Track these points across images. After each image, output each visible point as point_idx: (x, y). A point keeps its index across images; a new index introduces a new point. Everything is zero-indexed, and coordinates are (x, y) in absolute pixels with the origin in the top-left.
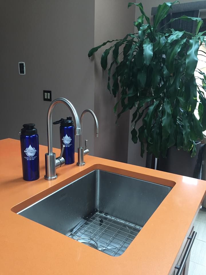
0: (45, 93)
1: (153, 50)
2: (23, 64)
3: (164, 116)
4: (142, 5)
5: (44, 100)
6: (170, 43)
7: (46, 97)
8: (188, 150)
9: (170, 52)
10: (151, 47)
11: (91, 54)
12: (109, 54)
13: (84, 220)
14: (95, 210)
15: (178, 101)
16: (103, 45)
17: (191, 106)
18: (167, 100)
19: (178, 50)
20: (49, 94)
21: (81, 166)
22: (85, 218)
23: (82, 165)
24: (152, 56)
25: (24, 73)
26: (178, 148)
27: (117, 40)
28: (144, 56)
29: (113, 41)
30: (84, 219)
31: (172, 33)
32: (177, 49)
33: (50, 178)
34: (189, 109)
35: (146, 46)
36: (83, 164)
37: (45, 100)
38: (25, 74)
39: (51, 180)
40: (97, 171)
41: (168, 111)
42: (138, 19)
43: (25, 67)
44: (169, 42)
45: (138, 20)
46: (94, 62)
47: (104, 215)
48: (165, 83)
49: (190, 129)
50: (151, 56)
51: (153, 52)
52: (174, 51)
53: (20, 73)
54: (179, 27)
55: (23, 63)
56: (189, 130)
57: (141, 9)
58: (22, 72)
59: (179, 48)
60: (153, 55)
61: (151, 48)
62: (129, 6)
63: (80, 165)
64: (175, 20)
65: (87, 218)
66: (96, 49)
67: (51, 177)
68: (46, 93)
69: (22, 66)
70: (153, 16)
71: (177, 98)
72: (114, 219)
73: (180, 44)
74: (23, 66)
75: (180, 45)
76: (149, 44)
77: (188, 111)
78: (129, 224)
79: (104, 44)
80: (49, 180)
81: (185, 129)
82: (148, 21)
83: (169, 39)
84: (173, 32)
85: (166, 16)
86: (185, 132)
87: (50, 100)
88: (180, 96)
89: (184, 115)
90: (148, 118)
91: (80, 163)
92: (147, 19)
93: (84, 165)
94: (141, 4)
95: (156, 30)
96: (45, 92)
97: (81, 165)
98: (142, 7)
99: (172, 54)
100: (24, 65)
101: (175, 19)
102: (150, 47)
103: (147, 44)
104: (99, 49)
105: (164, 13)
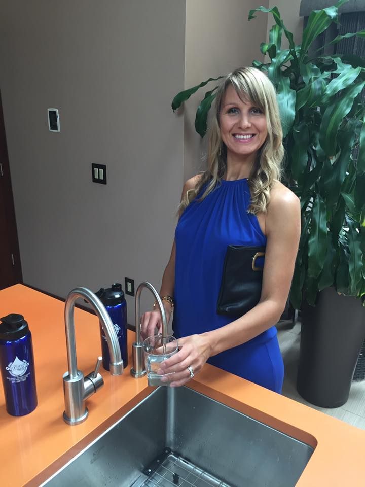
0: (95, 169)
1: (296, 105)
2: (55, 112)
3: (314, 236)
4: (277, 10)
5: (93, 181)
6: (330, 96)
7: (96, 177)
8: (358, 295)
9: (330, 113)
10: (293, 99)
11: (178, 103)
12: (211, 107)
13: (143, 476)
14: (167, 451)
15: (342, 202)
16: (201, 87)
18: (319, 200)
19: (345, 110)
20: (102, 170)
21: (139, 377)
22: (145, 472)
24: (294, 119)
25: (57, 129)
26: (338, 290)
29: (220, 77)
30: (143, 473)
31: (336, 69)
32: (345, 107)
33: (73, 420)
34: (362, 222)
35: (283, 98)
36: (143, 373)
37: (95, 180)
38: (59, 130)
39: (76, 424)
41: (322, 226)
42: (271, 31)
43: (58, 119)
44: (328, 94)
45: (271, 33)
46: (182, 118)
47: (184, 461)
48: (319, 164)
49: (363, 262)
50: (291, 119)
51: (296, 111)
52: (338, 112)
53: (51, 129)
54: (352, 52)
55: (55, 110)
56: (361, 263)
57: (277, 18)
58: (54, 127)
59: (348, 105)
60: (296, 116)
61: (292, 102)
62: (250, 17)
63: (137, 376)
64: (344, 38)
65: (150, 471)
66: (185, 95)
67: (76, 418)
68: (97, 169)
69: (53, 115)
70: (302, 17)
71: (341, 196)
72: (201, 473)
73: (351, 96)
74: (56, 117)
75: (351, 99)
76: (289, 92)
77: (361, 226)
79: (203, 84)
80: (71, 424)
81: (353, 261)
82: (290, 39)
83: (328, 89)
84: (338, 67)
85: (326, 28)
86: (353, 267)
87: (104, 182)
88: (347, 192)
89: (353, 232)
91: (137, 372)
92: (289, 35)
94: (275, 9)
95: (306, 58)
96: (94, 166)
97: (139, 375)
98: (279, 14)
99: (334, 118)
100: (58, 114)
101: (343, 36)
102: (290, 99)
103: (285, 93)
104: (192, 95)
105: (324, 22)
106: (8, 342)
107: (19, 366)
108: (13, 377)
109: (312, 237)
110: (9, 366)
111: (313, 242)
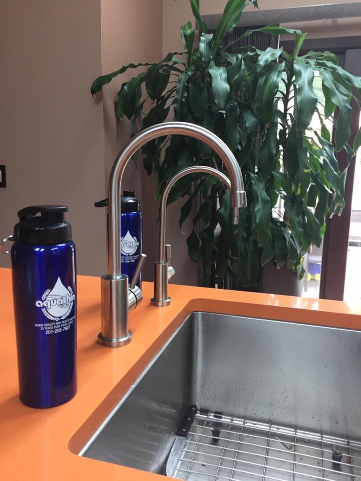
1: (229, 80)
3: (258, 204)
8: (294, 268)
10: (224, 73)
11: (97, 88)
13: (180, 438)
14: (194, 409)
16: (120, 73)
17: (300, 184)
20: (1, 171)
21: (163, 306)
22: (180, 433)
23: (165, 305)
24: (229, 90)
26: (277, 264)
27: (147, 64)
28: (214, 91)
29: (140, 64)
30: (177, 435)
34: (297, 190)
35: (215, 73)
36: (168, 300)
39: (119, 345)
40: (197, 314)
44: (260, 65)
47: (215, 416)
50: (226, 90)
51: (229, 84)
60: (230, 88)
61: (224, 76)
63: (160, 304)
64: (255, 31)
65: (184, 430)
66: (106, 79)
67: (118, 339)
72: (240, 422)
75: (279, 71)
76: (219, 68)
77: (296, 194)
78: (278, 429)
79: (123, 70)
81: (294, 227)
84: (257, 51)
85: (234, 26)
87: (3, 185)
90: (225, 210)
91: (161, 299)
93: (168, 303)
97: (163, 303)
99: (267, 86)
102: (222, 74)
103: (215, 69)
104: (113, 78)
105: (232, 20)
106: (37, 249)
107: (62, 298)
108: (50, 321)
109: (256, 205)
110: (44, 297)
111: (259, 210)
